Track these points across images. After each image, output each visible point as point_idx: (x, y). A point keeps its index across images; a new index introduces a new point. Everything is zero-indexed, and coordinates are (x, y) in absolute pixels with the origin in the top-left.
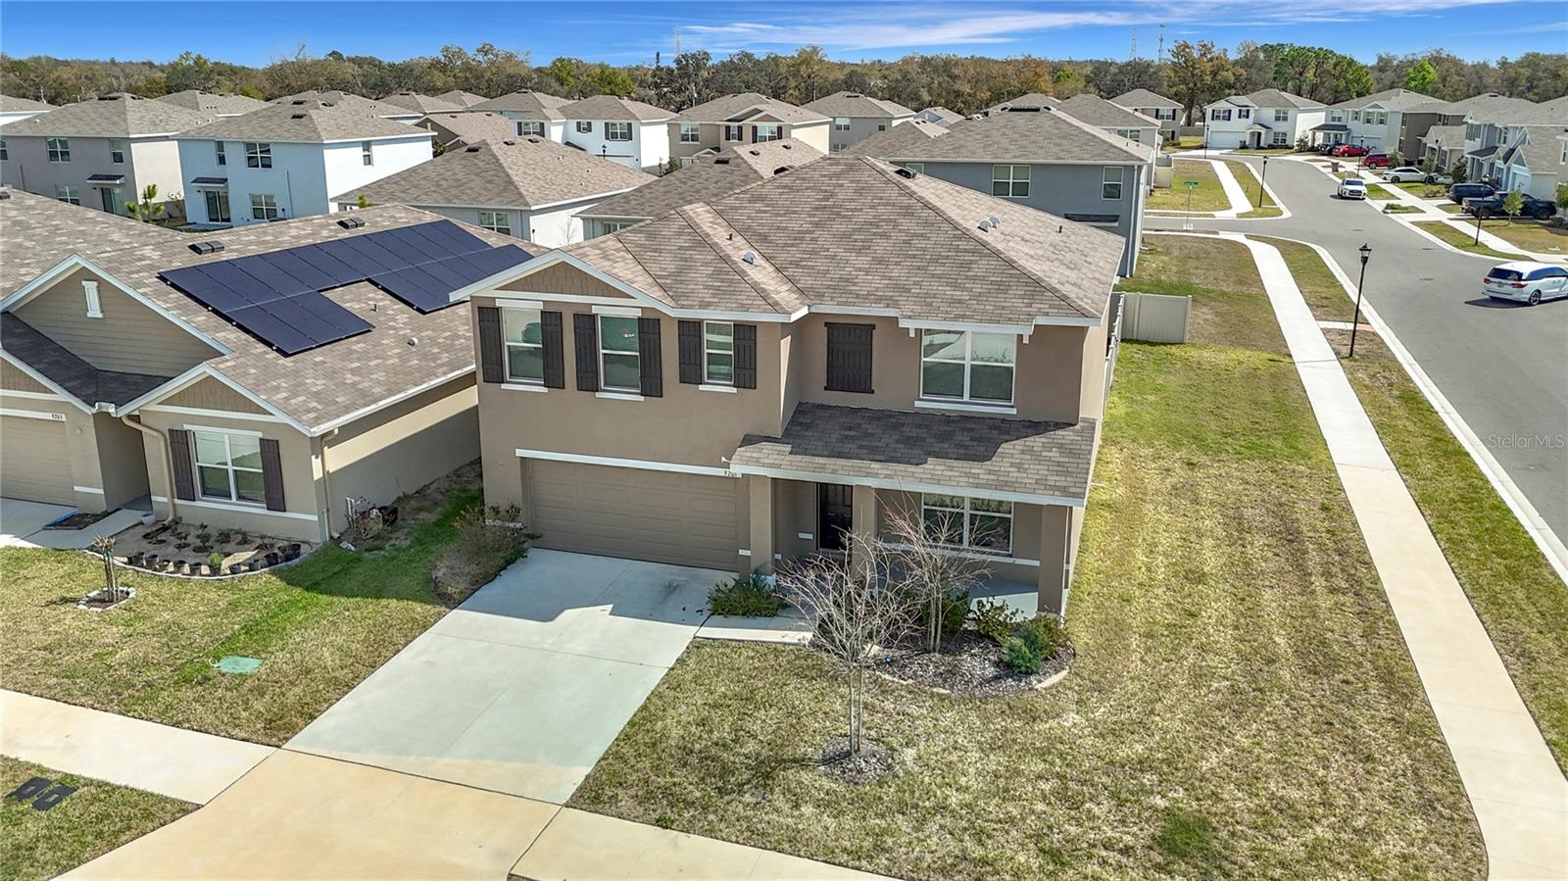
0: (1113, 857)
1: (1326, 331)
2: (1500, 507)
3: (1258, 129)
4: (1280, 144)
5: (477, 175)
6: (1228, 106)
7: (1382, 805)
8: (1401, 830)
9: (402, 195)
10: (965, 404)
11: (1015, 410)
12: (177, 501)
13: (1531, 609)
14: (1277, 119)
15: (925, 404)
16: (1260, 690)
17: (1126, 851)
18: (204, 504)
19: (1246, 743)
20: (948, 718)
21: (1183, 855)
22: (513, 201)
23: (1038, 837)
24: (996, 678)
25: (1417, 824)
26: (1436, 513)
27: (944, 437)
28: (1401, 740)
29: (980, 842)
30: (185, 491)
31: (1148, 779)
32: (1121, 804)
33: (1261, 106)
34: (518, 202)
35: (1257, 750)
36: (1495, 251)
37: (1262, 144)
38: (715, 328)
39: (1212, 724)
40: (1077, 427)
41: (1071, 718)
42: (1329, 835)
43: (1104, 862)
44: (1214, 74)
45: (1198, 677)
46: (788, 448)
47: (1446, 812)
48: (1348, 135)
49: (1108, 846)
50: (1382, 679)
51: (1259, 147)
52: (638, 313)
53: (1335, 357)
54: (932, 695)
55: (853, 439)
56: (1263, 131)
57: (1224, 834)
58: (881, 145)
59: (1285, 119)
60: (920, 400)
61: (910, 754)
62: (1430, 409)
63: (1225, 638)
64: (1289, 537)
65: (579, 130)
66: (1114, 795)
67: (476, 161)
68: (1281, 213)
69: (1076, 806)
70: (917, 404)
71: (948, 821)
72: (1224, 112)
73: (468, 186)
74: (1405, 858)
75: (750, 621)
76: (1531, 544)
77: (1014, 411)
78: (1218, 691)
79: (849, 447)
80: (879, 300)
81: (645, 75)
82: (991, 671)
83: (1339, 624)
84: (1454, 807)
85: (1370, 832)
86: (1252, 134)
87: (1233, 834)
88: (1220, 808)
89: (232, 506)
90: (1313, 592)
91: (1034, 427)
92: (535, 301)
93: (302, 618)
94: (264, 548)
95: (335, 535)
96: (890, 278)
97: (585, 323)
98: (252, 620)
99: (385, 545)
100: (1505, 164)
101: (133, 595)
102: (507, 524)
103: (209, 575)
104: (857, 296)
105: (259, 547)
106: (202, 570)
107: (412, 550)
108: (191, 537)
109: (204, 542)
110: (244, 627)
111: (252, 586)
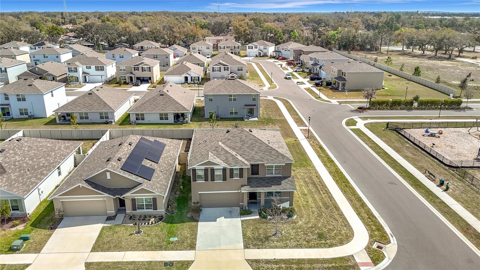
0: (314, 240)
1: (301, 130)
2: (341, 173)
3: (260, 51)
4: (265, 55)
5: (95, 102)
6: (252, 45)
7: (341, 227)
8: (344, 229)
9: (75, 109)
10: (273, 175)
12: (132, 211)
13: (350, 192)
14: (264, 49)
16: (321, 213)
17: (315, 239)
18: (138, 211)
19: (323, 221)
20: (285, 226)
21: (322, 238)
22: (109, 109)
23: (305, 240)
24: (288, 218)
25: (345, 228)
26: (333, 175)
27: (272, 181)
28: (340, 217)
29: (298, 242)
30: (134, 209)
31: (314, 229)
32: (312, 233)
33: (260, 45)
34: (110, 110)
35: (324, 222)
36: (323, 99)
37: (261, 55)
38: (236, 169)
39: (318, 220)
40: (291, 177)
41: (300, 222)
42: (336, 232)
43: (313, 241)
44: (244, 31)
45: (313, 212)
46: (249, 187)
47: (348, 226)
48: (281, 53)
49: (313, 239)
50: (335, 208)
51: (260, 57)
52: (223, 168)
53: (305, 138)
54: (281, 223)
55: (259, 183)
56: (261, 52)
57: (325, 234)
58: (178, 71)
59: (266, 49)
61: (283, 232)
62: (325, 150)
63: (313, 205)
64: (314, 184)
65: (87, 68)
66: (311, 232)
67: (93, 97)
68: (276, 87)
69: (307, 235)
70: (266, 176)
71: (293, 240)
72: (251, 47)
73: (93, 105)
74: (345, 233)
75: (248, 216)
76: (347, 180)
77: (281, 175)
78: (316, 214)
79: (259, 185)
80: (260, 160)
81: (59, 20)
82: (287, 217)
83: (327, 200)
84: (348, 225)
85: (340, 231)
86: (258, 53)
87: (326, 234)
88: (323, 231)
89: (145, 211)
90: (321, 194)
91: (285, 178)
92: (203, 167)
93: (175, 229)
94: (155, 217)
95: (166, 212)
96: (260, 156)
97: (213, 170)
98: (167, 231)
99: (174, 212)
100: (320, 69)
101: (142, 231)
102: (197, 205)
103: (151, 225)
104: (256, 160)
105: (154, 217)
106: (150, 224)
107: (179, 212)
108: (138, 218)
109: (142, 218)
110: (168, 233)
111: (161, 225)
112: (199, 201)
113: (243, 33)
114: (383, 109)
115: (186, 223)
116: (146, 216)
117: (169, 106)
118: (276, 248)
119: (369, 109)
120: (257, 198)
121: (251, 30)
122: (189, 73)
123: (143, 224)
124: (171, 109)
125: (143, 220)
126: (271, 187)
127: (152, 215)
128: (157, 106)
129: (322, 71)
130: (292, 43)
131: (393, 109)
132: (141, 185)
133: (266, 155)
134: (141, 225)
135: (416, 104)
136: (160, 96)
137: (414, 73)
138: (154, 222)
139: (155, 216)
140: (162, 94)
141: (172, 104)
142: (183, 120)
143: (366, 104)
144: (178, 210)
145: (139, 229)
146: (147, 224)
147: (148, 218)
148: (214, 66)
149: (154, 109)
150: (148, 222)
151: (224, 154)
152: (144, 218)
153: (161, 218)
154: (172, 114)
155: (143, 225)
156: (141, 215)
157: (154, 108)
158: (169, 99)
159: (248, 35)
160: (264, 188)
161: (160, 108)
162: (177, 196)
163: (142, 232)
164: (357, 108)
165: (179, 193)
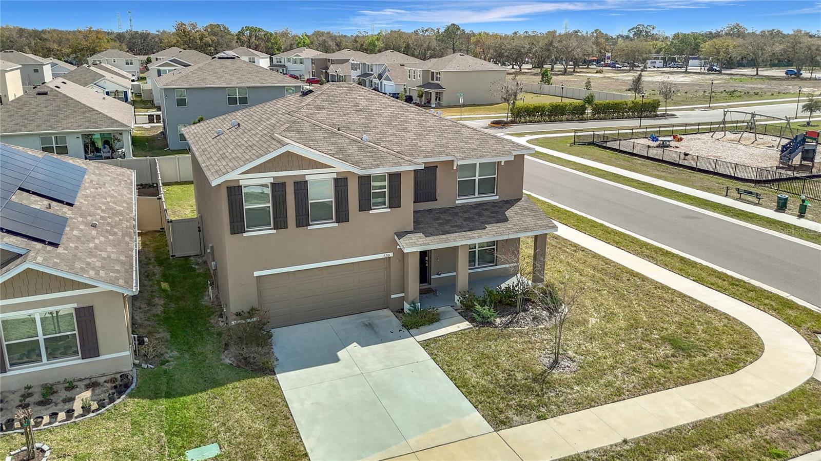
0: (674, 359)
2: (567, 212)
7: (696, 313)
10: (476, 199)
11: (498, 197)
13: (627, 242)
15: (459, 202)
18: (14, 372)
23: (650, 363)
25: (711, 316)
27: (480, 215)
31: (641, 330)
38: (377, 177)
40: (525, 198)
43: (675, 362)
48: (286, 69)
49: (667, 357)
52: (335, 176)
60: (458, 200)
66: (643, 340)
69: (641, 348)
70: (457, 202)
79: (447, 228)
80: (440, 153)
85: (708, 323)
87: (685, 337)
88: (670, 331)
89: (45, 366)
91: (510, 203)
92: (268, 178)
93: (192, 413)
94: (92, 385)
95: (137, 362)
96: (433, 142)
97: (301, 187)
98: (163, 427)
99: (167, 356)
100: (380, 80)
101: (45, 448)
102: (249, 320)
103: (82, 415)
104: (428, 152)
105: (88, 387)
106: (76, 414)
107: (187, 356)
108: (16, 399)
109: (37, 397)
110: (166, 433)
111: (129, 409)
112: (256, 306)
113: (198, 41)
114: (538, 122)
115: (230, 386)
116: (51, 388)
117: (67, 116)
118: (593, 403)
119: (513, 122)
120: (432, 277)
121: (214, 38)
122: (101, 83)
123: (46, 419)
124: (75, 124)
125: (41, 403)
126: (484, 229)
127: (80, 380)
128: (31, 118)
129: (385, 82)
130: (304, 50)
131: (555, 121)
132: (19, 260)
133: (450, 139)
134: (37, 424)
135: (589, 111)
136: (38, 96)
137: (541, 80)
138: (92, 403)
139: (93, 380)
140: (42, 91)
141: (75, 112)
142: (112, 153)
143: (506, 115)
144: (179, 350)
145: (29, 442)
146: (62, 415)
147: (63, 394)
148: (161, 68)
149: (22, 126)
150: (67, 406)
151: (324, 137)
152: (43, 395)
153: (121, 385)
154: (80, 136)
155: (44, 422)
156: (29, 388)
157: (21, 124)
158: (67, 101)
159: (210, 46)
160: (468, 233)
161: (39, 122)
162: (159, 310)
163: (47, 454)
164: (489, 123)
165: (162, 302)
